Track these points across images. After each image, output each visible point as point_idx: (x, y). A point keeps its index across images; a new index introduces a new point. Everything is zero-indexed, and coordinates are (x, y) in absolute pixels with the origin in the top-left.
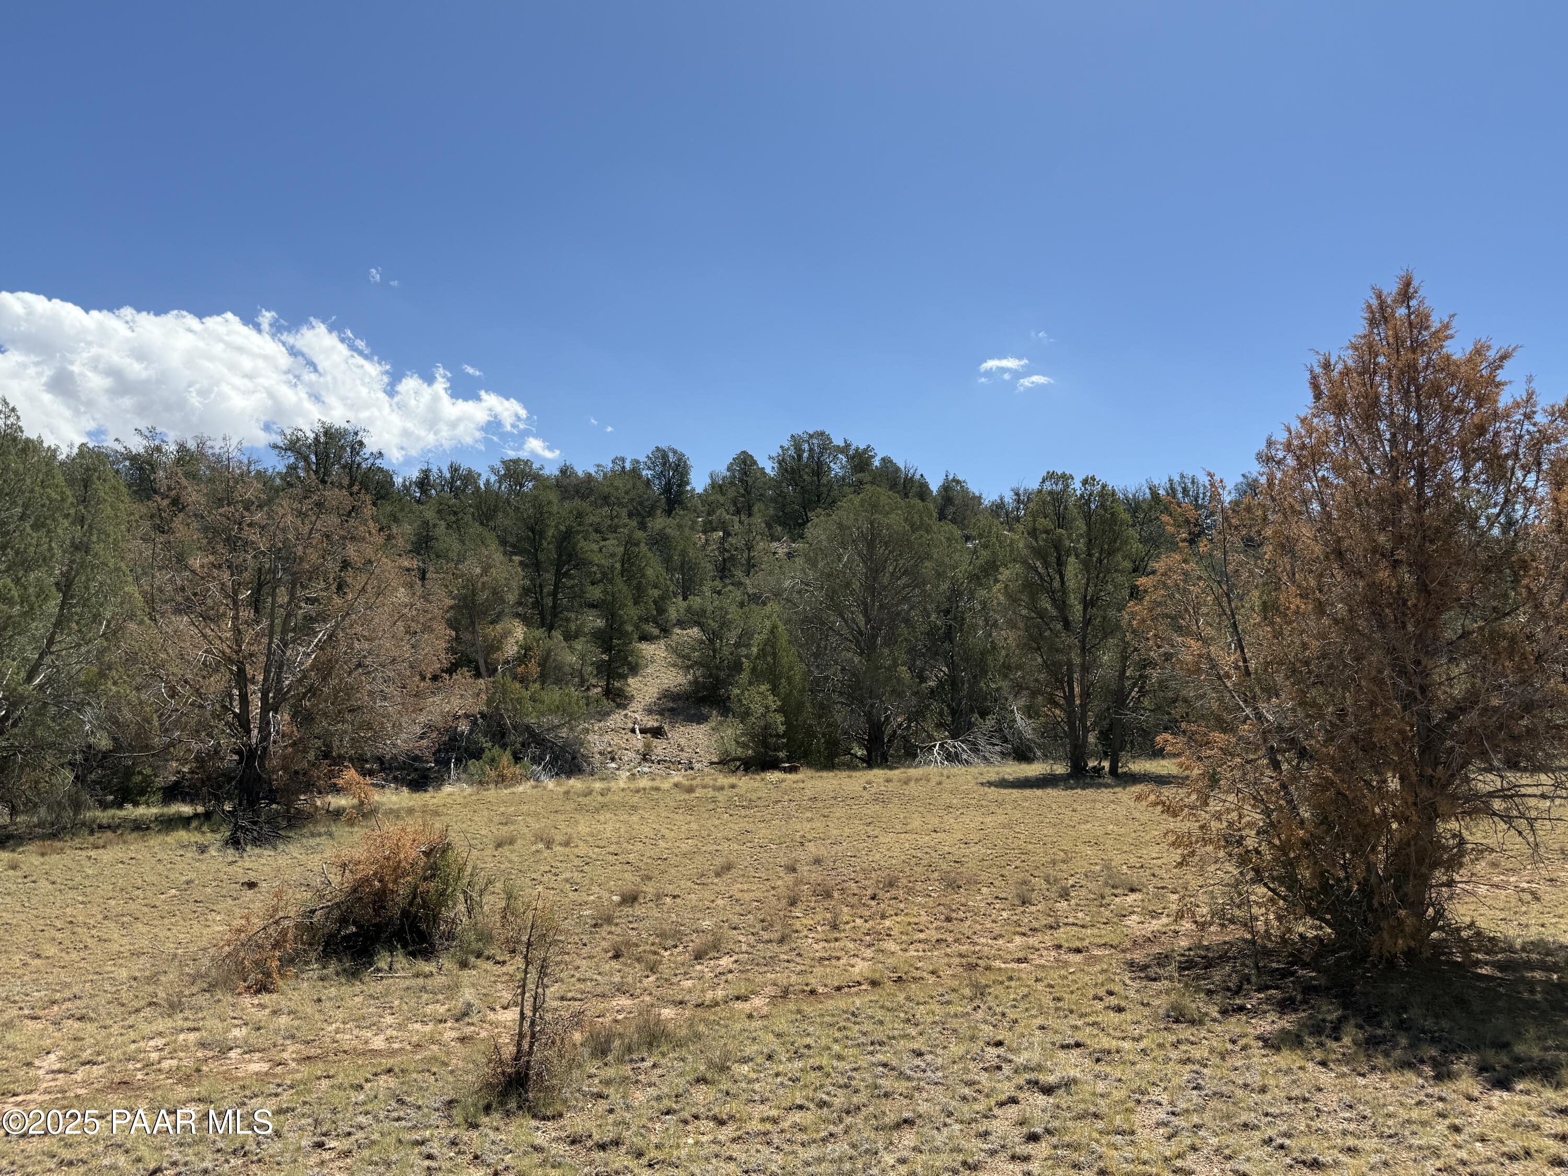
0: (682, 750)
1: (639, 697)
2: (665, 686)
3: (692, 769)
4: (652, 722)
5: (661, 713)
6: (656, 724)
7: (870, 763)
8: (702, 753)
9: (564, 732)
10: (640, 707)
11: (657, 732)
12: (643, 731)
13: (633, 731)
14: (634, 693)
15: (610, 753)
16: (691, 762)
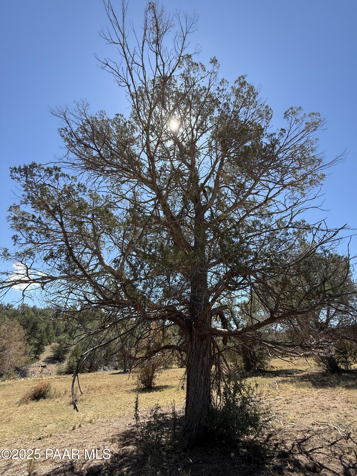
2: (48, 356)
5: (46, 362)
7: (89, 372)
9: (24, 367)
10: (42, 361)
11: (44, 367)
12: (41, 367)
13: (39, 367)
14: (41, 357)
15: (33, 372)
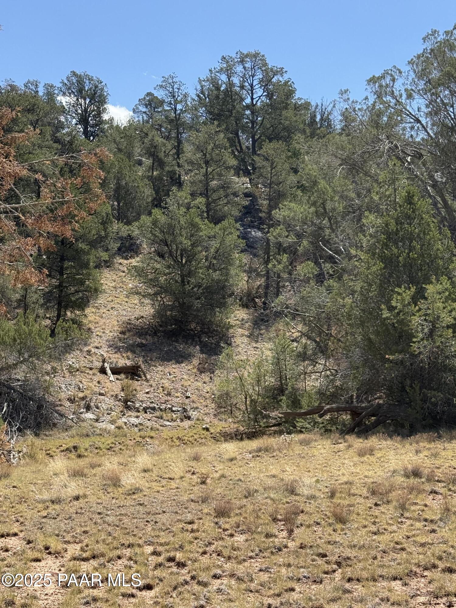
0: (169, 394)
1: (97, 331)
2: (125, 319)
3: (189, 418)
4: (123, 361)
5: (131, 348)
6: (129, 363)
8: (194, 397)
9: (19, 374)
10: (103, 342)
11: (133, 373)
12: (115, 372)
13: (103, 371)
14: (92, 326)
15: (83, 399)
16: (185, 410)
